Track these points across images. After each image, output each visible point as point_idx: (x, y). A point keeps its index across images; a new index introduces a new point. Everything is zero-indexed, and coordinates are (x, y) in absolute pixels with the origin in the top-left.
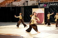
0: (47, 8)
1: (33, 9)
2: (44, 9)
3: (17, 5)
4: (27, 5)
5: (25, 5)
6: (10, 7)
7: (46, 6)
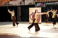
0: (44, 7)
1: (29, 8)
2: (40, 8)
3: (14, 5)
4: (23, 5)
5: (22, 5)
6: (7, 7)
7: (42, 5)
